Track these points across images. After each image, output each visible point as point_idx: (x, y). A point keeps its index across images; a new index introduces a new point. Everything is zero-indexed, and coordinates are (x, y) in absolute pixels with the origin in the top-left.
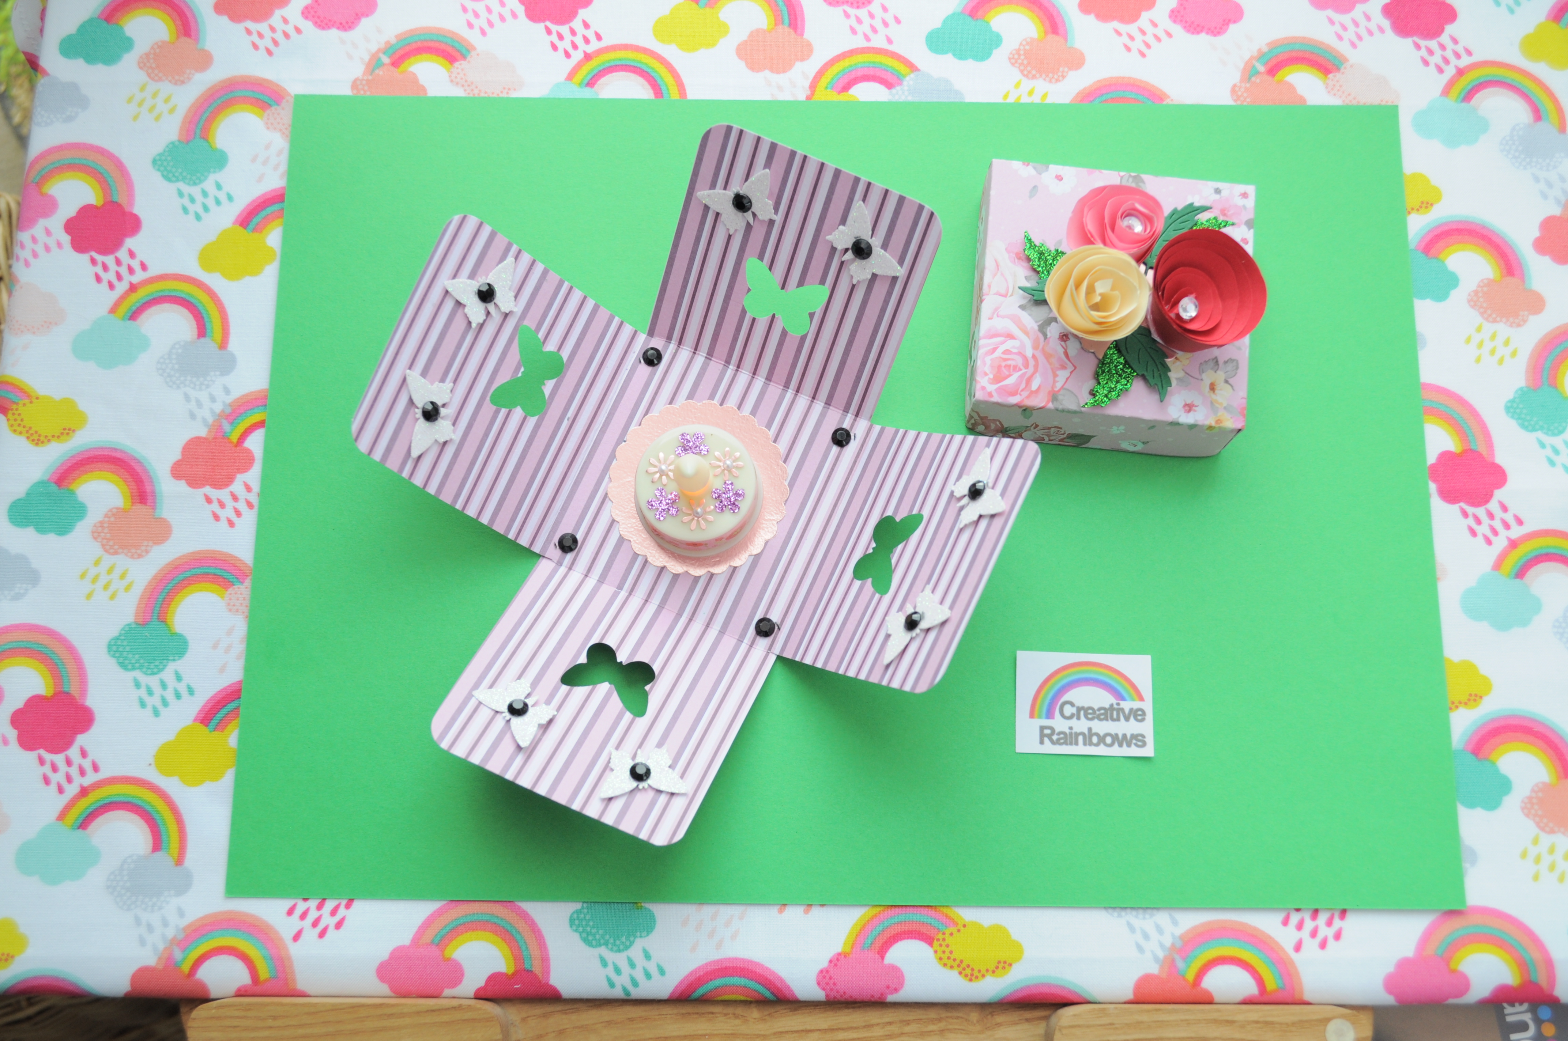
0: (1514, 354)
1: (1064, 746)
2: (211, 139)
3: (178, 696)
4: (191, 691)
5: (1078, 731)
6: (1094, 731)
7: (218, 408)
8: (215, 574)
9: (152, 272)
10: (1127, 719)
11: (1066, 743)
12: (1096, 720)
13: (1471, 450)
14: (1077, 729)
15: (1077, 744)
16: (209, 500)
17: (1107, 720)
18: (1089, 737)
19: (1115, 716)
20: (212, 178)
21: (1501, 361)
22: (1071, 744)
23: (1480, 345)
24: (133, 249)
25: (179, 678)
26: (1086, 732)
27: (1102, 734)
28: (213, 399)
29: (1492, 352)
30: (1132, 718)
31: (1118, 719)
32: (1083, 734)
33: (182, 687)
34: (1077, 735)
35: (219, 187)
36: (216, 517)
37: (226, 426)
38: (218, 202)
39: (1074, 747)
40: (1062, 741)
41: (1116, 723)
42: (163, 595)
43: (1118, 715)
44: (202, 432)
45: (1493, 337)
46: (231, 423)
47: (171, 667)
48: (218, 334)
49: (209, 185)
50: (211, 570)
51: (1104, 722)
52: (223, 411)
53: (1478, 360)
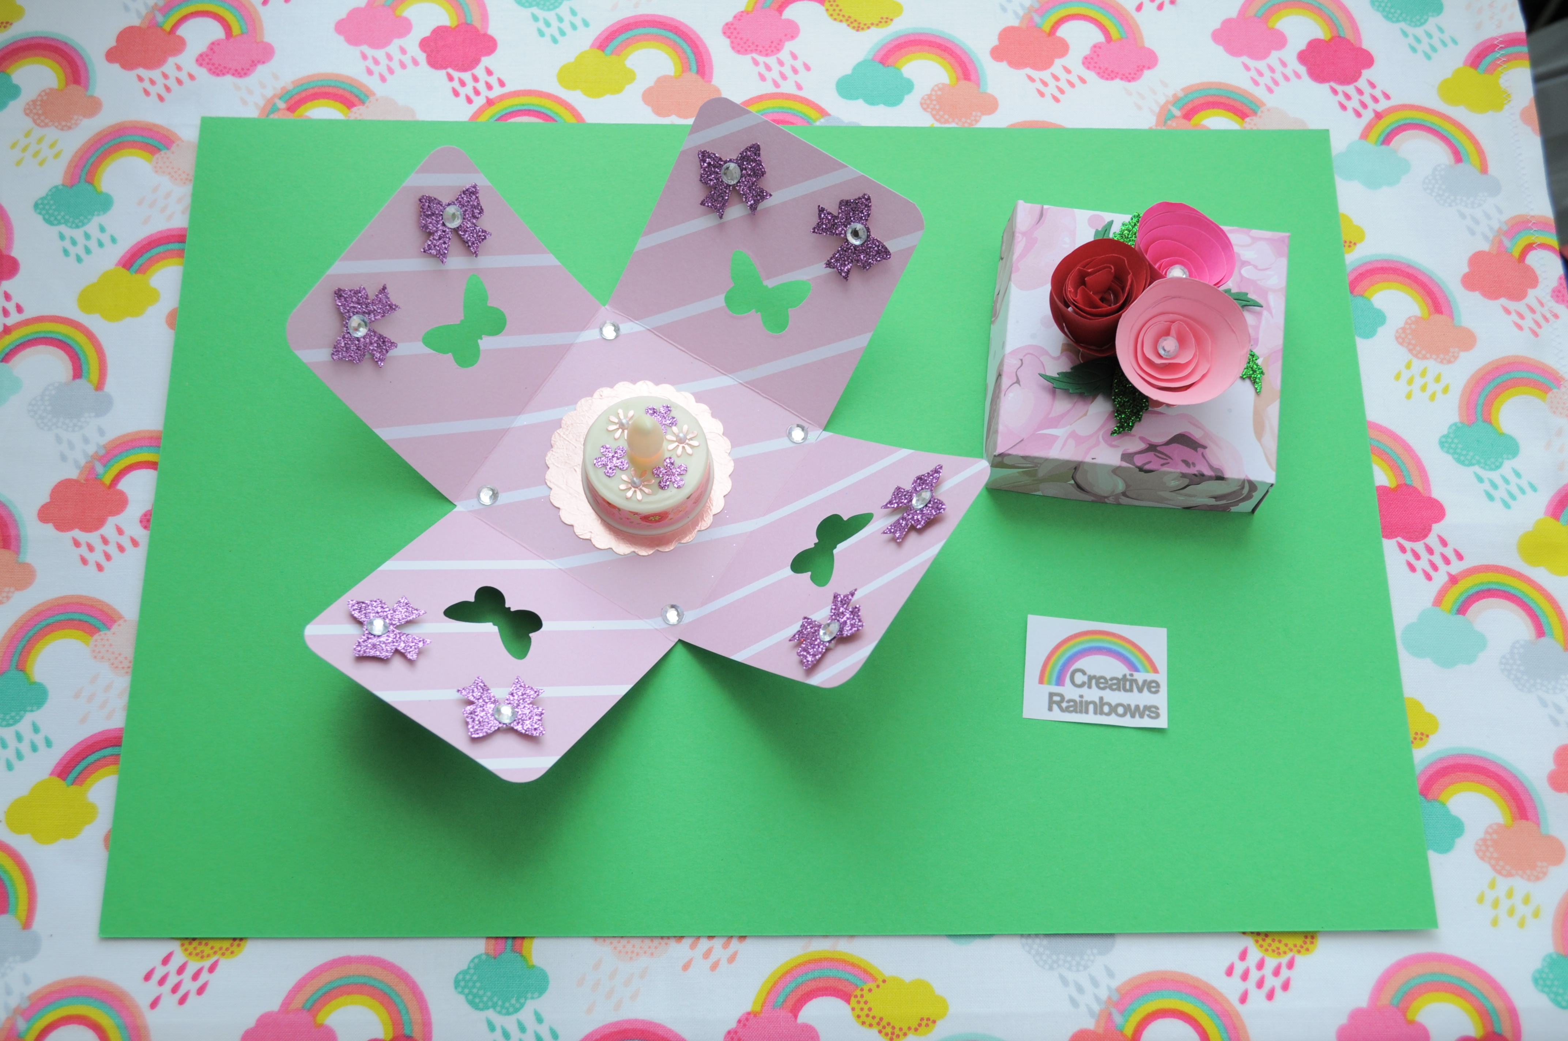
0: (1445, 390)
1: (1074, 714)
2: (96, 183)
3: (34, 748)
4: (48, 743)
5: (1089, 700)
6: (1105, 700)
7: (91, 449)
8: (80, 620)
9: (28, 314)
10: (1140, 690)
11: (1075, 711)
12: (1108, 690)
13: (1405, 485)
14: (1087, 698)
15: (1087, 712)
16: (77, 544)
17: (1119, 690)
18: (1099, 707)
19: (1128, 687)
20: (96, 221)
21: (1432, 398)
22: (1081, 712)
23: (1410, 381)
24: (10, 292)
25: (36, 729)
26: (1097, 701)
27: (1113, 704)
28: (86, 440)
29: (1423, 388)
30: (1145, 690)
31: (1131, 690)
32: (1094, 703)
33: (39, 739)
34: (1088, 703)
35: (102, 229)
36: (84, 561)
37: (99, 468)
38: (101, 244)
39: (1084, 715)
40: (1072, 709)
41: (1129, 694)
42: (24, 642)
43: (1131, 686)
44: (73, 474)
45: (1423, 374)
46: (104, 465)
47: (29, 718)
48: (94, 375)
49: (92, 227)
50: (77, 616)
51: (1117, 692)
52: (96, 452)
53: (1409, 396)
